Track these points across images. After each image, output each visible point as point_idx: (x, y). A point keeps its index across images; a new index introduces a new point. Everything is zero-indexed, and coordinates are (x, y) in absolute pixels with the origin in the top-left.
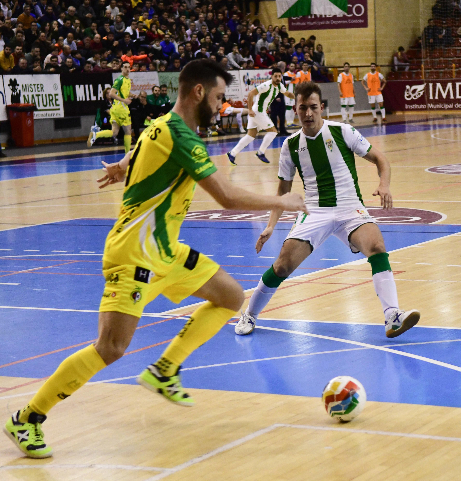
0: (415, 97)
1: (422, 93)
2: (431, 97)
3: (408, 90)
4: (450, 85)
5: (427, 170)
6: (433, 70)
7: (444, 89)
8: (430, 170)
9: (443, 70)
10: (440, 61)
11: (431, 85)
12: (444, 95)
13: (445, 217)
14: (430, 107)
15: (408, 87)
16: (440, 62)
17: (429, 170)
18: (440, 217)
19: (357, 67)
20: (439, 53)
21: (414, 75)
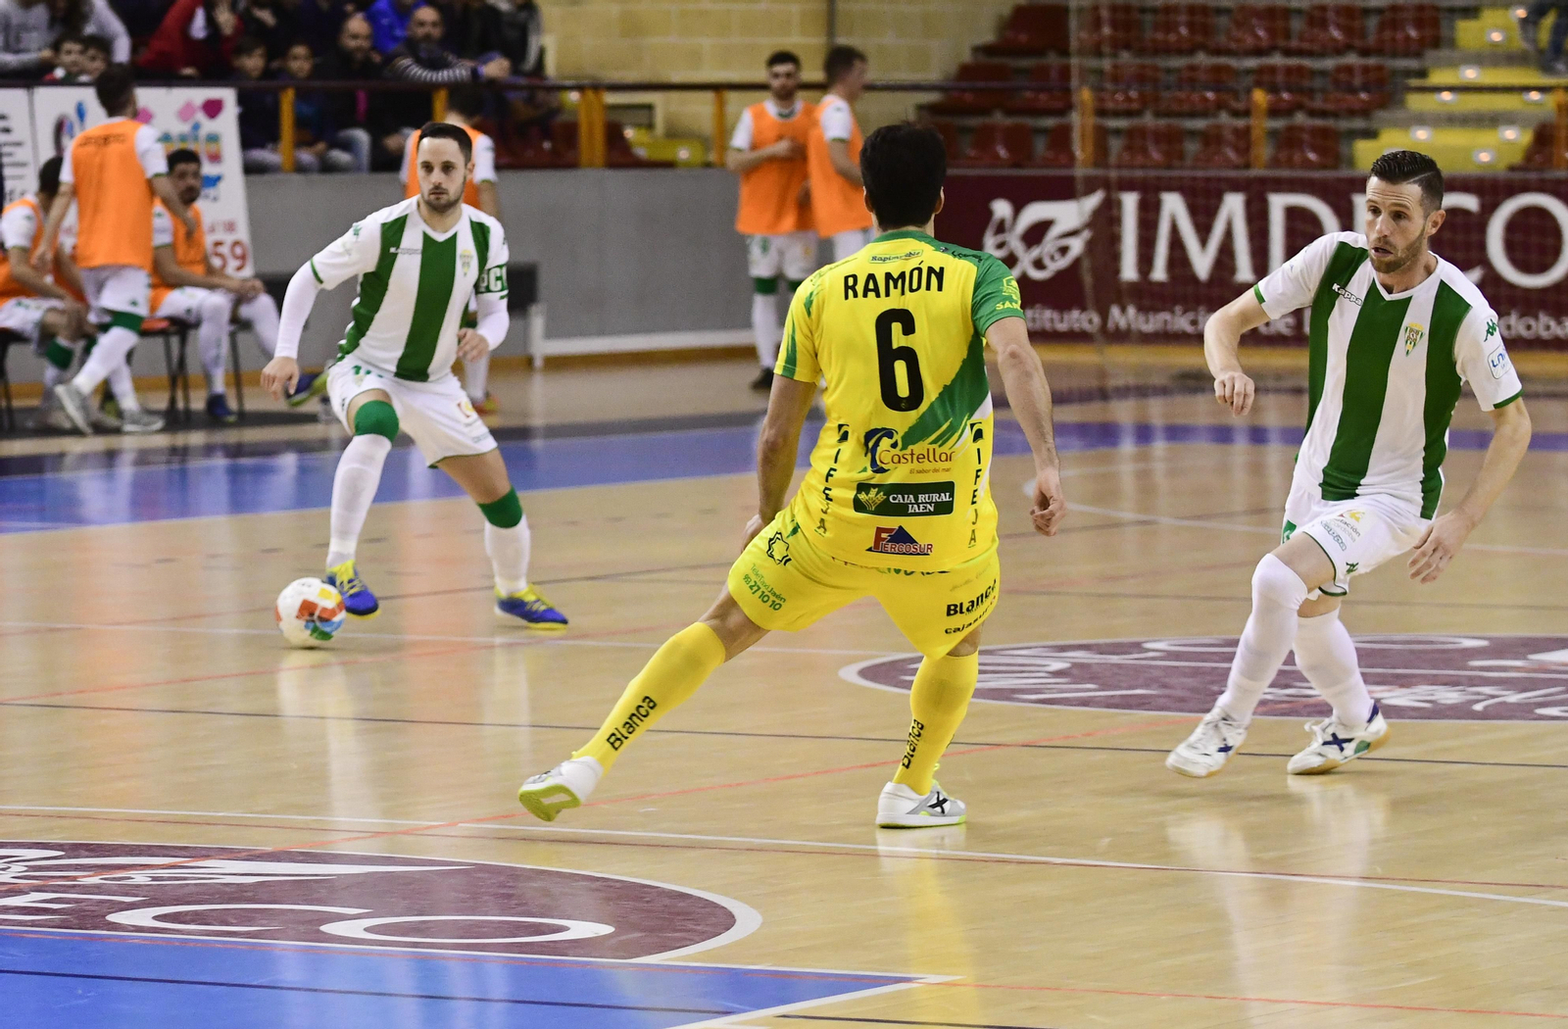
0: (1039, 264)
1: (1077, 246)
2: (1129, 271)
3: (1001, 228)
4: (1233, 205)
5: (850, 674)
6: (1149, 120)
7: (1203, 231)
8: (871, 673)
9: (1199, 124)
10: (1192, 68)
11: (1130, 202)
12: (1202, 263)
13: (748, 921)
14: (1123, 324)
15: (1001, 208)
16: (1190, 79)
17: (865, 673)
18: (727, 921)
19: (718, 88)
20: (1191, 26)
21: (1040, 146)
